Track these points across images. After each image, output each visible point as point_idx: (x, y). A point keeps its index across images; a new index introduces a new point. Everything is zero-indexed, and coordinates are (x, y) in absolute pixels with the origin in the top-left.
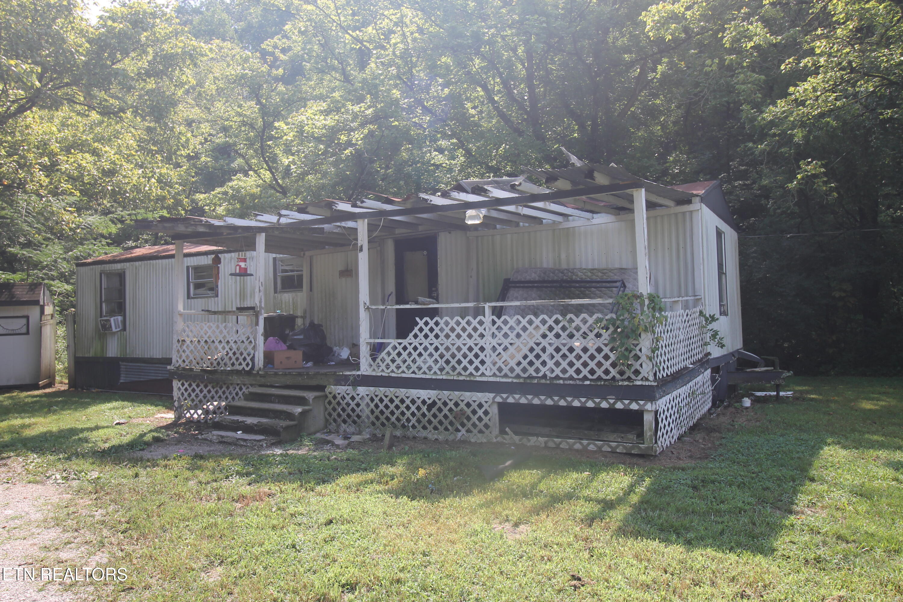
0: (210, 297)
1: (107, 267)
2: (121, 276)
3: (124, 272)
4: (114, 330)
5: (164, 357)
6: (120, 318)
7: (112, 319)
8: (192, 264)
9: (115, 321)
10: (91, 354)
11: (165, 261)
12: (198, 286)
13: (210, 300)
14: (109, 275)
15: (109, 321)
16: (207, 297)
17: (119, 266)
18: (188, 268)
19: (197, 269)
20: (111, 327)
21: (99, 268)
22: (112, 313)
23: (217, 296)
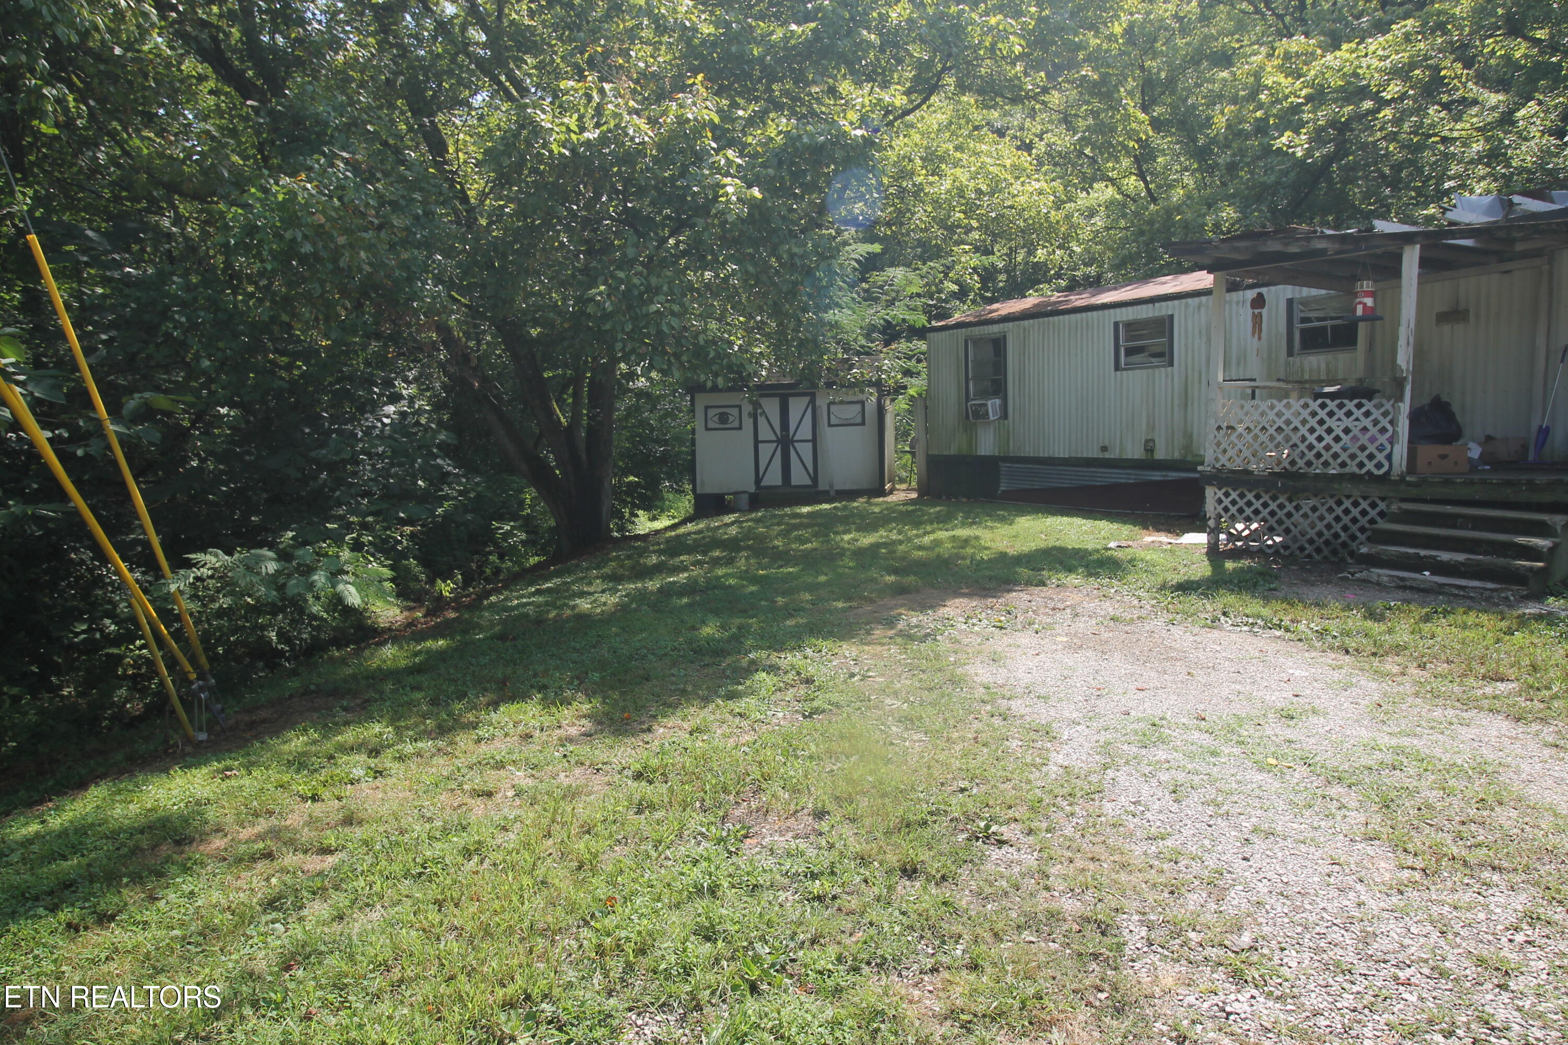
0: (1157, 367)
1: (977, 331)
2: (999, 344)
3: (1005, 337)
4: (992, 418)
5: (1073, 455)
6: (998, 402)
7: (989, 403)
8: (1125, 319)
9: (993, 404)
10: (953, 451)
11: (1073, 317)
12: (1130, 352)
13: (1157, 371)
14: (977, 342)
15: (985, 405)
16: (1151, 367)
17: (995, 328)
18: (1116, 324)
19: (1130, 326)
20: (987, 413)
21: (963, 332)
22: (984, 394)
23: (1171, 364)
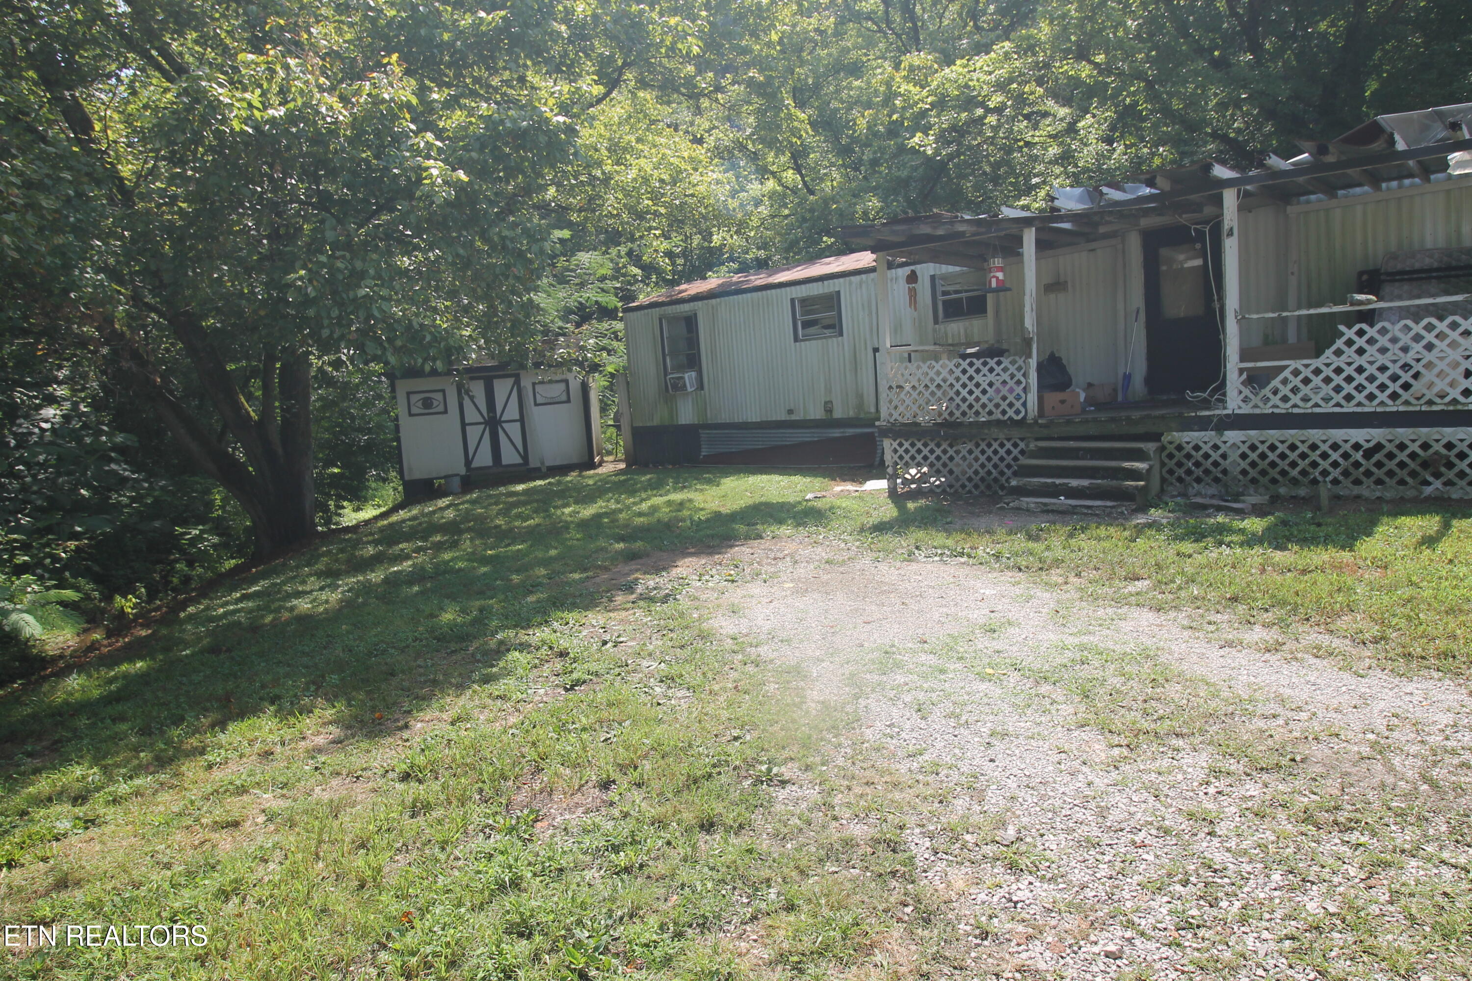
0: (830, 337)
1: (670, 310)
2: (691, 322)
3: (695, 315)
4: (689, 390)
5: (765, 419)
6: (694, 374)
7: (686, 376)
8: (799, 295)
9: (690, 377)
10: (656, 422)
11: (755, 295)
12: (806, 325)
13: (830, 341)
14: (673, 320)
15: (682, 378)
16: (825, 338)
17: (686, 307)
18: (792, 301)
19: (804, 301)
20: (685, 385)
21: (656, 311)
22: (680, 368)
23: (841, 334)
